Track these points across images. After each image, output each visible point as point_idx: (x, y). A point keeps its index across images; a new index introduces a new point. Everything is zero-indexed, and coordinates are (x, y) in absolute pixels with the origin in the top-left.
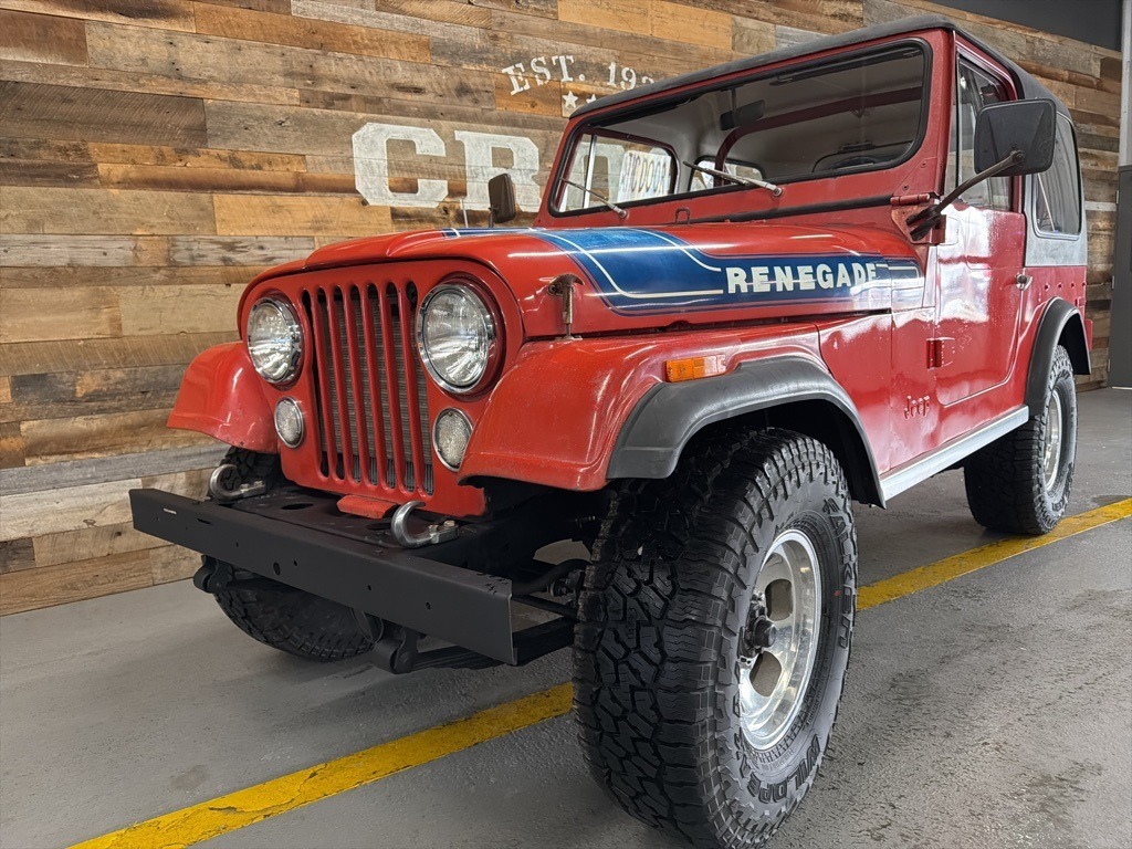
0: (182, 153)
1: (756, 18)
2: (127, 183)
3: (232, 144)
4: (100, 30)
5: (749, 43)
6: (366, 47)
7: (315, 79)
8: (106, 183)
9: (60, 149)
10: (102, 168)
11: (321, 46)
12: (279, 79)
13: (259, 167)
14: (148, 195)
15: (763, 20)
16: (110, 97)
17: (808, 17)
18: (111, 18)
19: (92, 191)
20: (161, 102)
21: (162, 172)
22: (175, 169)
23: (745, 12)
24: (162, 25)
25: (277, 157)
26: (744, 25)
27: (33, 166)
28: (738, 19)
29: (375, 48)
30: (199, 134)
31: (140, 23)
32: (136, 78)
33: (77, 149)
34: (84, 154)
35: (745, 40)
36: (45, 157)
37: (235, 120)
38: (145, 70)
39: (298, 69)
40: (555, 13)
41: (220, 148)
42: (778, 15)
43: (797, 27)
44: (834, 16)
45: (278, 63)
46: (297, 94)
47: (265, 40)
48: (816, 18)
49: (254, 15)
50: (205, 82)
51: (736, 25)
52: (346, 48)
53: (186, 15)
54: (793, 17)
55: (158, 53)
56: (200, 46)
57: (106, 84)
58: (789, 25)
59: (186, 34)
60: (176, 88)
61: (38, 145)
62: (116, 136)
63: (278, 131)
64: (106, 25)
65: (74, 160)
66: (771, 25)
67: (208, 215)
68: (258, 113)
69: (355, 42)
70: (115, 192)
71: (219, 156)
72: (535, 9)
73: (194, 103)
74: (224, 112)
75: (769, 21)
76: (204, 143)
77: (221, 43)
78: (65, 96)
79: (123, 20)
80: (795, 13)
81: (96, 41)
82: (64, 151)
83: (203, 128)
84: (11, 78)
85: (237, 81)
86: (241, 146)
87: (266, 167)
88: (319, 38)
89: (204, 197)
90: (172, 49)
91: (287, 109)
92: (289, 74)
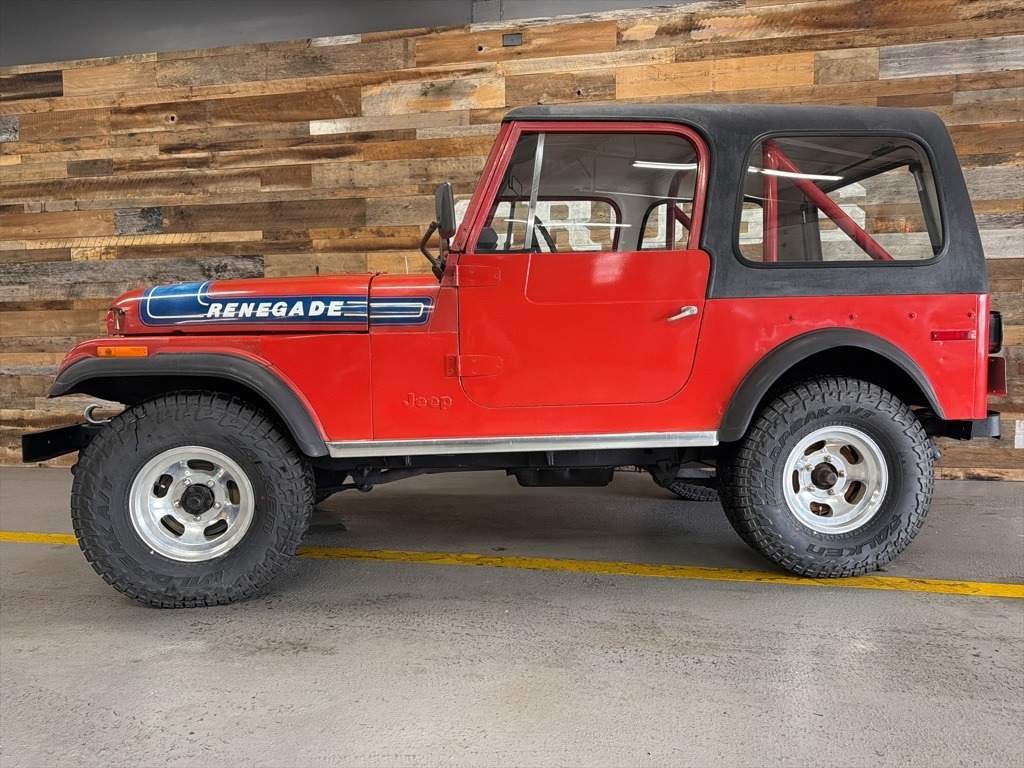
0: (353, 230)
1: (849, 47)
2: (325, 250)
3: (377, 224)
4: (317, 168)
5: (838, 73)
6: (462, 150)
7: (428, 177)
8: (316, 250)
9: (297, 234)
10: (315, 242)
11: (433, 155)
12: (407, 180)
13: (393, 235)
14: (334, 255)
15: (861, 46)
16: (320, 203)
17: (933, 28)
18: (323, 161)
19: (309, 255)
20: (344, 203)
21: (342, 242)
22: (349, 241)
23: (834, 45)
24: (347, 160)
25: (402, 229)
26: (832, 57)
27: (286, 244)
28: (824, 53)
29: (468, 150)
30: (362, 219)
31: (337, 160)
32: (332, 192)
33: (304, 233)
34: (307, 236)
35: (833, 70)
36: (291, 238)
37: (381, 208)
38: (338, 186)
39: (418, 172)
40: (613, 95)
41: (372, 225)
42: (884, 36)
43: (915, 41)
44: (980, 16)
45: (407, 171)
46: (417, 188)
47: (401, 158)
48: (944, 27)
49: (396, 144)
50: (366, 189)
51: (821, 59)
52: (449, 153)
53: (360, 151)
54: (908, 34)
55: (344, 175)
56: (365, 168)
57: (319, 197)
58: (901, 42)
59: (358, 162)
60: (352, 194)
61: (288, 233)
62: (321, 225)
63: (404, 212)
64: (321, 165)
65: (303, 239)
66: (873, 50)
67: (363, 264)
68: (394, 203)
69: (455, 148)
70: (319, 255)
71: (372, 231)
72: (594, 96)
73: (361, 201)
74: (376, 205)
75: (870, 45)
76: (364, 224)
77: (376, 164)
78: (300, 206)
79: (329, 160)
80: (910, 29)
81: (316, 175)
82: (298, 234)
83: (364, 215)
84: (278, 200)
85: (383, 186)
86: (382, 223)
87: (396, 235)
88: (432, 150)
89: (362, 255)
90: (351, 172)
91: (410, 198)
92: (413, 176)
